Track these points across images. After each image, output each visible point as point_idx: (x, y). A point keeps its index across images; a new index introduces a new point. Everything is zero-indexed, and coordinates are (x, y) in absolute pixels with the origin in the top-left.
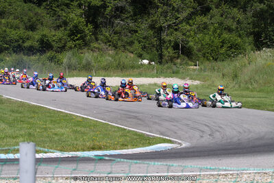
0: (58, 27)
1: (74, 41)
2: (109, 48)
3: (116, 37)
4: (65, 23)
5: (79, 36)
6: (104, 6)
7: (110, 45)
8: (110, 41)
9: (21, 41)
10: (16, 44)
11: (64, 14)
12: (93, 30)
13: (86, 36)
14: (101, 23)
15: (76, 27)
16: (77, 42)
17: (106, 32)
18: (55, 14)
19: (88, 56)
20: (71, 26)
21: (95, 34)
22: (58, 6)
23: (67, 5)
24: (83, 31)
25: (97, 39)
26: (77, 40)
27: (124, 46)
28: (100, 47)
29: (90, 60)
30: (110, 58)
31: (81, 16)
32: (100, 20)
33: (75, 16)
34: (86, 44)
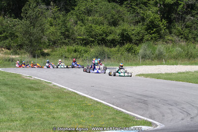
0: (137, 22)
1: (151, 34)
2: (181, 40)
3: (187, 31)
4: (143, 19)
5: (155, 30)
6: (177, 4)
7: (182, 38)
8: (182, 34)
9: (105, 35)
10: (100, 38)
11: (142, 12)
12: (168, 24)
13: (161, 30)
14: (175, 18)
15: (152, 22)
16: (153, 35)
17: (178, 27)
18: (134, 12)
19: (161, 47)
20: (147, 21)
21: (168, 28)
22: (137, 5)
23: (145, 4)
24: (158, 26)
25: (171, 33)
26: (153, 33)
27: (194, 38)
28: (173, 39)
29: (162, 50)
30: (180, 49)
31: (156, 13)
32: (174, 16)
33: (152, 13)
34: (161, 37)
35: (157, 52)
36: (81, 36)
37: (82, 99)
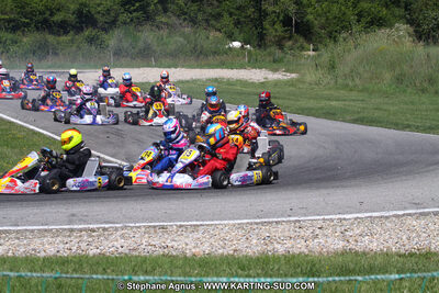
1: (131, 13)
2: (184, 24)
3: (195, 7)
5: (137, 5)
7: (185, 19)
8: (186, 14)
9: (48, 13)
10: (41, 18)
13: (148, 5)
16: (135, 14)
19: (147, 35)
25: (165, 10)
26: (135, 11)
27: (207, 21)
28: (170, 22)
29: (150, 42)
30: (181, 39)
34: (149, 18)
35: (141, 44)
36: (6, 14)
37: (7, 127)
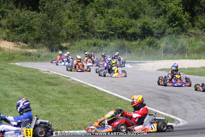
0: (159, 15)
1: (173, 28)
4: (165, 12)
5: (177, 23)
9: (125, 28)
10: (121, 31)
11: (163, 4)
12: (190, 17)
13: (183, 22)
14: (198, 11)
15: (174, 15)
16: (175, 28)
17: (202, 19)
18: (156, 4)
20: (169, 14)
21: (191, 21)
24: (181, 19)
25: (193, 26)
26: (175, 26)
28: (196, 33)
29: (184, 44)
30: (203, 43)
31: (179, 5)
32: (197, 8)
33: (174, 5)
34: (184, 30)
35: (179, 46)
36: (100, 29)
37: (102, 95)
